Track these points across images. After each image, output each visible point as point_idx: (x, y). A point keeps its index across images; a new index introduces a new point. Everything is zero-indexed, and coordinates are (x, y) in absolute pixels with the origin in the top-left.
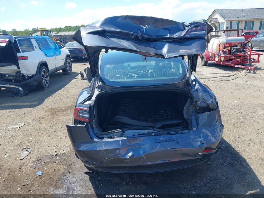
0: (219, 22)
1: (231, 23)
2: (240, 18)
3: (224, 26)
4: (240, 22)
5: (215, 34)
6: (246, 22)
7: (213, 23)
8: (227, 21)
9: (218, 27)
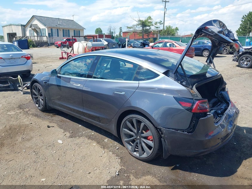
0: (40, 28)
1: (52, 30)
2: (58, 26)
3: (45, 32)
4: (59, 30)
5: (38, 39)
6: (63, 30)
7: (34, 28)
8: (48, 28)
9: (40, 32)
